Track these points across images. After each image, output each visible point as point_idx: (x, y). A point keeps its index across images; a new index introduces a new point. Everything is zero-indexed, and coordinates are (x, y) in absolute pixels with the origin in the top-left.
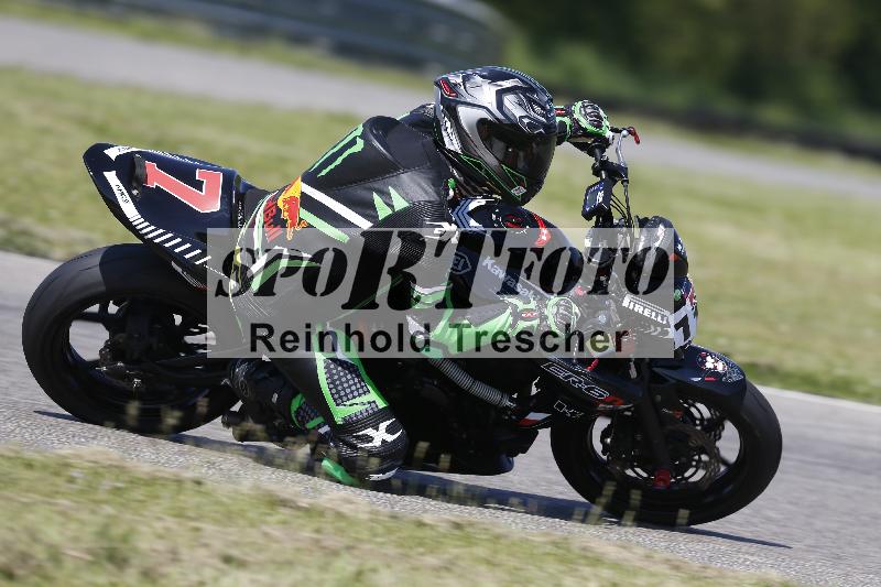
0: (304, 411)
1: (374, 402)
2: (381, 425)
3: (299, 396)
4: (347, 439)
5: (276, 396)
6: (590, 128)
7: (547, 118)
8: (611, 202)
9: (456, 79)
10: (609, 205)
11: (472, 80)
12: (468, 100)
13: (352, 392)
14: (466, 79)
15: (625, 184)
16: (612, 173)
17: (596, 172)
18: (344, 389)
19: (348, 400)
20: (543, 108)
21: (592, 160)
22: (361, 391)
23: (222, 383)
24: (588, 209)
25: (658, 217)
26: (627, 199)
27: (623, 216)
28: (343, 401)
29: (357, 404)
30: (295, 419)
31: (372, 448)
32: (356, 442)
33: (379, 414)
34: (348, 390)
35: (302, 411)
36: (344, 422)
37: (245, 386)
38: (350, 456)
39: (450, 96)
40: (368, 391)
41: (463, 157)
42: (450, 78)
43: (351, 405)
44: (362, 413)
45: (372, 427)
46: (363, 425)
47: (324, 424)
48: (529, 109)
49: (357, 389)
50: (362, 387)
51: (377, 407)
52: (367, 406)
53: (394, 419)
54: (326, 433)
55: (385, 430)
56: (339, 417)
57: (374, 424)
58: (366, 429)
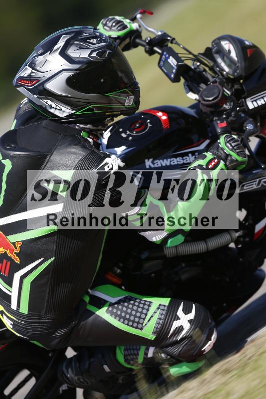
1: (160, 305)
2: (178, 314)
3: (118, 351)
4: (168, 342)
6: (121, 33)
7: (104, 41)
8: (182, 59)
9: (26, 72)
10: (182, 61)
11: (37, 63)
13: (141, 313)
14: (32, 66)
15: (174, 42)
16: (161, 43)
17: (151, 52)
18: (135, 316)
19: (144, 319)
20: (96, 37)
21: (141, 49)
22: (146, 307)
23: (61, 392)
24: (172, 76)
25: (215, 40)
26: (184, 48)
27: (193, 60)
28: (142, 324)
29: (152, 316)
30: (129, 366)
31: (187, 332)
32: (174, 339)
33: (170, 309)
34: (138, 314)
35: (128, 357)
36: (156, 335)
37: (84, 380)
38: (180, 351)
39: (33, 85)
40: (151, 302)
41: (77, 113)
42: (22, 75)
43: (149, 321)
44: (160, 319)
45: (174, 320)
46: (168, 324)
47: (147, 349)
48: (89, 46)
49: (143, 308)
50: (144, 304)
51: (165, 306)
52: (159, 312)
53: (182, 303)
54: (154, 353)
55: (184, 314)
56: (149, 335)
57: (173, 317)
58: (172, 325)
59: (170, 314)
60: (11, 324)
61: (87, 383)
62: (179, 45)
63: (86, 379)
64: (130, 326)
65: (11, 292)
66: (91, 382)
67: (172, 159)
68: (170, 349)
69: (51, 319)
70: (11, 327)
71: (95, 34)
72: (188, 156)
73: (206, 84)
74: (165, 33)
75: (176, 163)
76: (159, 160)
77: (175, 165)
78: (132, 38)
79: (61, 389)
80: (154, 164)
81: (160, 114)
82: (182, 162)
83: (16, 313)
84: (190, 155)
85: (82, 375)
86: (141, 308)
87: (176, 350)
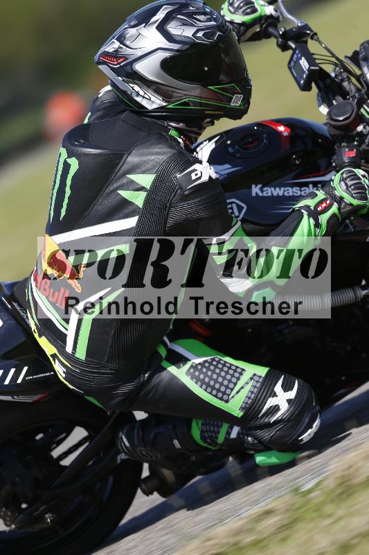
0: (207, 431)
1: (254, 375)
2: (275, 389)
3: (194, 424)
4: (258, 423)
5: (176, 442)
8: (317, 61)
9: (112, 46)
10: (317, 65)
11: (127, 36)
12: (140, 54)
13: (230, 381)
14: (121, 39)
15: (315, 37)
17: (284, 47)
18: (221, 384)
19: (232, 390)
21: (273, 41)
22: (237, 375)
23: (119, 461)
24: (302, 82)
25: (364, 43)
26: (326, 48)
27: (335, 65)
28: (229, 395)
29: (242, 388)
30: (205, 445)
31: (284, 414)
32: (266, 420)
33: (266, 382)
34: (226, 383)
35: (206, 434)
36: (244, 411)
37: (146, 452)
38: (272, 437)
39: (119, 64)
40: (243, 370)
41: (170, 106)
42: (107, 50)
43: (238, 392)
44: (252, 392)
45: (269, 397)
46: (261, 401)
47: (231, 428)
48: (195, 23)
49: (233, 376)
50: (235, 371)
51: (260, 377)
52: (251, 383)
53: (283, 376)
54: (238, 434)
55: (283, 391)
56: (236, 411)
57: (269, 393)
58: (266, 402)
59: (266, 388)
60: (64, 372)
61: (152, 457)
62: (320, 43)
63: (150, 453)
64: (214, 396)
65: (67, 330)
66: (156, 457)
67: (286, 189)
68: (259, 433)
69: (113, 370)
70: (64, 375)
71: (205, 10)
72: (308, 187)
73: (344, 98)
74: (306, 25)
75: (291, 194)
76: (270, 187)
77: (290, 196)
78: (264, 26)
79: (119, 458)
80: (262, 192)
81: (281, 128)
82: (299, 193)
83: (71, 358)
84: (311, 186)
85: (145, 447)
86: (231, 375)
87: (266, 435)
